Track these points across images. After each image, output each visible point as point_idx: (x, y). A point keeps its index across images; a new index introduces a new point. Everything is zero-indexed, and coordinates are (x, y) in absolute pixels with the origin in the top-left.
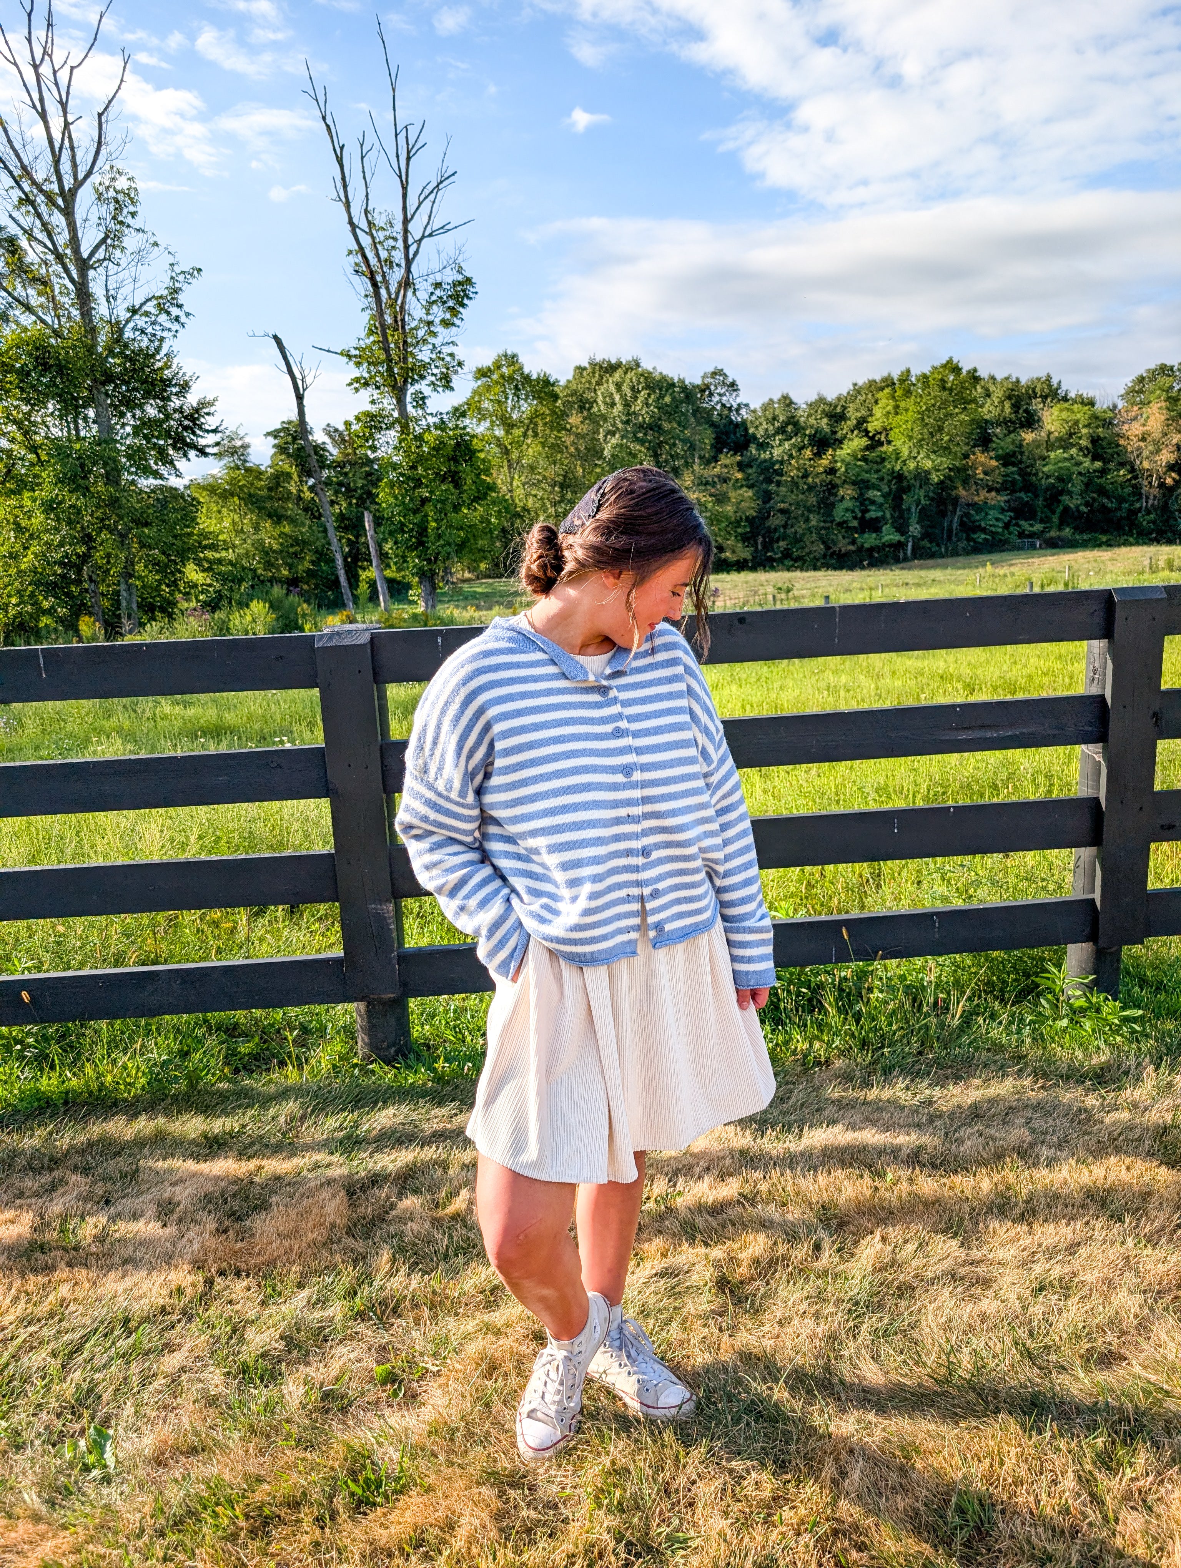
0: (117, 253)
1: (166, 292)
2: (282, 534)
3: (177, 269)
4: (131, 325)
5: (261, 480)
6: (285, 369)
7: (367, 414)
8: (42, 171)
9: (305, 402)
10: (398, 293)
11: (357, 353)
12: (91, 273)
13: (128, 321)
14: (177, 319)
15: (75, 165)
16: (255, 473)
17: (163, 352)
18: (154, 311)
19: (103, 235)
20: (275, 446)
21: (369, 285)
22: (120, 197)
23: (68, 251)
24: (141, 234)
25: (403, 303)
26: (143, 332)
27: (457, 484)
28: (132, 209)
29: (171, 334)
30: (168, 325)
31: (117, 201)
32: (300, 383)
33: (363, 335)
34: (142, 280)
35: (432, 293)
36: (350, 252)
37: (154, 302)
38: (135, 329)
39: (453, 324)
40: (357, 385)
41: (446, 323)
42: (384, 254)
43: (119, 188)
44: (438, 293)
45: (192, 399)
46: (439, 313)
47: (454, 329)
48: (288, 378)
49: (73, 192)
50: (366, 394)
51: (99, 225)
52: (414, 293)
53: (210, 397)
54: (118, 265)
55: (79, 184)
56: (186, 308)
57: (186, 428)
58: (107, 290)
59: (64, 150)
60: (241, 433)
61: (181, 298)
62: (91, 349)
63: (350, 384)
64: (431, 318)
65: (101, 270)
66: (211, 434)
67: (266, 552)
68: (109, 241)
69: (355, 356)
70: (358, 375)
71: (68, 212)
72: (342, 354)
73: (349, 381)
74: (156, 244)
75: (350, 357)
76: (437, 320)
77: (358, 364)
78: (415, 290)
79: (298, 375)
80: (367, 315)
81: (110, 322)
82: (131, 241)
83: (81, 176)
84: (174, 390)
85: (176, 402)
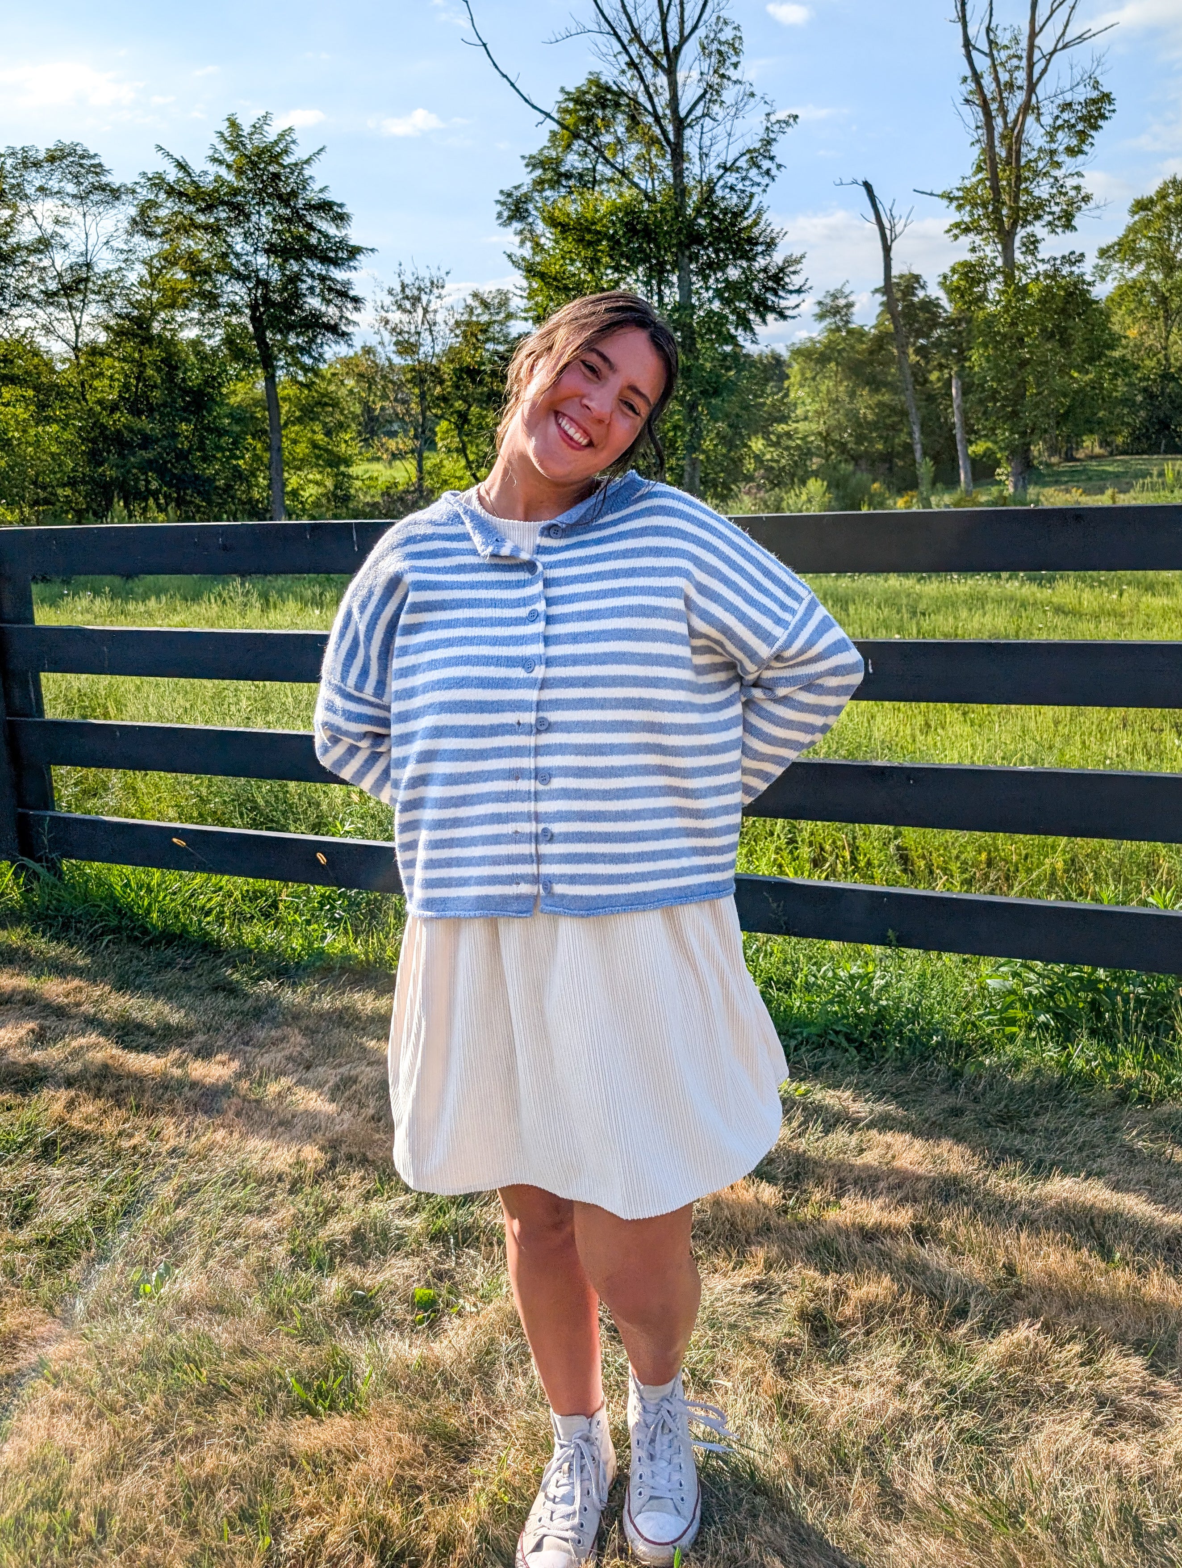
0: (716, 108)
1: (757, 145)
2: (880, 404)
3: (773, 119)
4: (721, 183)
5: (863, 342)
6: (873, 219)
7: (965, 264)
9: (892, 254)
10: (1016, 121)
11: (960, 194)
12: (688, 133)
13: (719, 179)
14: (768, 172)
15: (682, 22)
16: (857, 335)
17: (753, 208)
18: (745, 166)
19: (702, 91)
20: (882, 304)
21: (981, 115)
22: (723, 48)
23: (668, 112)
24: (738, 86)
25: (1021, 131)
26: (732, 188)
27: (1065, 341)
28: (734, 59)
29: (760, 189)
30: (758, 179)
31: (720, 53)
32: (887, 232)
33: (969, 172)
34: (737, 133)
35: (1057, 117)
36: (965, 79)
37: (748, 156)
38: (724, 187)
39: (1081, 152)
40: (955, 231)
41: (1072, 152)
42: (1004, 77)
43: (723, 39)
44: (1065, 116)
45: (778, 258)
46: (1064, 139)
47: (1081, 157)
48: (875, 227)
49: (678, 50)
50: (966, 240)
51: (700, 81)
52: (1038, 120)
53: (797, 254)
54: (714, 120)
55: (684, 39)
56: (778, 160)
57: (768, 289)
58: (701, 148)
59: (672, 8)
60: (847, 291)
61: (775, 149)
62: (679, 212)
63: (948, 231)
64: (1054, 146)
66: (795, 295)
67: (859, 423)
68: (708, 96)
69: (957, 198)
70: (958, 220)
71: (670, 72)
72: (942, 196)
73: (947, 227)
74: (752, 95)
75: (951, 199)
76: (1061, 148)
77: (960, 207)
78: (1039, 114)
79: (886, 224)
80: (976, 150)
81: (700, 181)
82: (729, 95)
84: (760, 248)
85: (761, 262)
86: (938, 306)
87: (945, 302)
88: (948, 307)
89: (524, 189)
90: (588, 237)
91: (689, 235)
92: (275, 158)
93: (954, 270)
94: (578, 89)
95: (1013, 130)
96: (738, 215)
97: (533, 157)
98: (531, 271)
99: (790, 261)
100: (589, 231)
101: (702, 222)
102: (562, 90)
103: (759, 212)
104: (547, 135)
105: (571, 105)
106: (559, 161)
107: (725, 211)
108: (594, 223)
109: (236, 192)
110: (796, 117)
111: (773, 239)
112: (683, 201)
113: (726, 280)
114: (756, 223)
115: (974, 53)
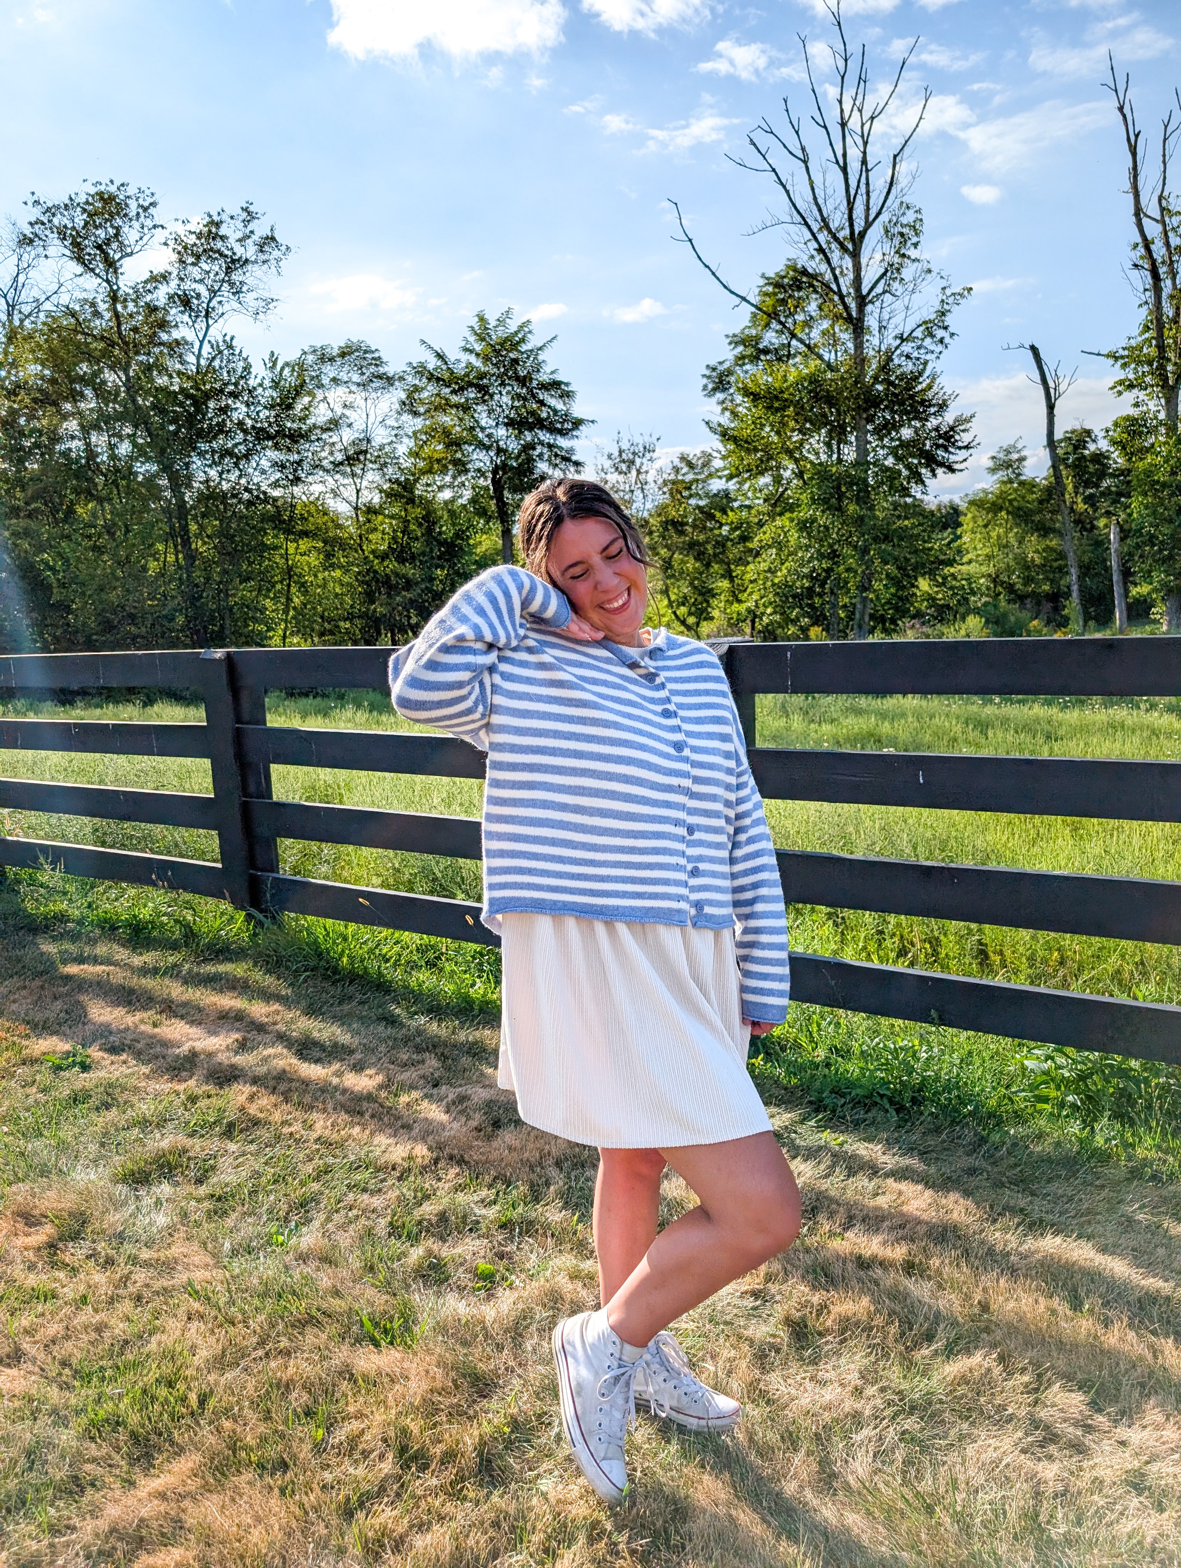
0: (896, 285)
1: (933, 317)
2: (1048, 549)
3: (948, 292)
4: (899, 352)
5: (1033, 493)
6: (1039, 380)
7: (1127, 418)
8: (838, 220)
9: (1056, 411)
11: (1126, 353)
12: (869, 308)
13: (897, 348)
14: (942, 341)
15: (868, 209)
16: (1030, 486)
17: (927, 373)
18: (921, 336)
19: (883, 270)
21: (1150, 279)
22: (905, 230)
24: (917, 264)
26: (908, 357)
28: (914, 240)
29: (934, 356)
30: (932, 347)
31: (902, 235)
32: (1052, 391)
33: (1135, 331)
34: (914, 306)
36: (1135, 246)
37: (924, 327)
38: (901, 355)
40: (1119, 388)
42: (1175, 242)
43: (905, 222)
45: (949, 417)
48: (1041, 388)
49: (862, 234)
50: (1130, 396)
51: (882, 261)
53: (967, 414)
54: (894, 295)
55: (868, 225)
56: (951, 329)
57: (938, 446)
58: (880, 321)
59: (859, 197)
60: (1020, 446)
61: (949, 320)
62: (859, 379)
63: (1112, 388)
65: (878, 304)
66: (963, 451)
67: (1026, 566)
68: (889, 275)
69: (1122, 357)
70: (1123, 377)
71: (855, 255)
72: (1108, 356)
73: (1111, 384)
74: (929, 271)
75: (1116, 359)
77: (1124, 366)
79: (1051, 384)
80: (1144, 311)
81: (879, 351)
82: (908, 272)
83: (871, 218)
84: (932, 410)
85: (933, 422)
86: (1109, 458)
87: (1115, 454)
88: (1117, 458)
89: (728, 364)
90: (776, 405)
91: (866, 401)
92: (515, 346)
93: (1116, 424)
94: (777, 274)
96: (915, 378)
97: (735, 336)
98: (725, 435)
99: (960, 421)
100: (777, 398)
101: (880, 387)
102: (763, 276)
103: (933, 378)
104: (748, 316)
105: (770, 289)
106: (759, 339)
107: (901, 377)
108: (782, 392)
109: (482, 376)
110: (970, 289)
111: (944, 401)
112: (863, 368)
113: (899, 439)
114: (930, 387)
115: (1145, 221)
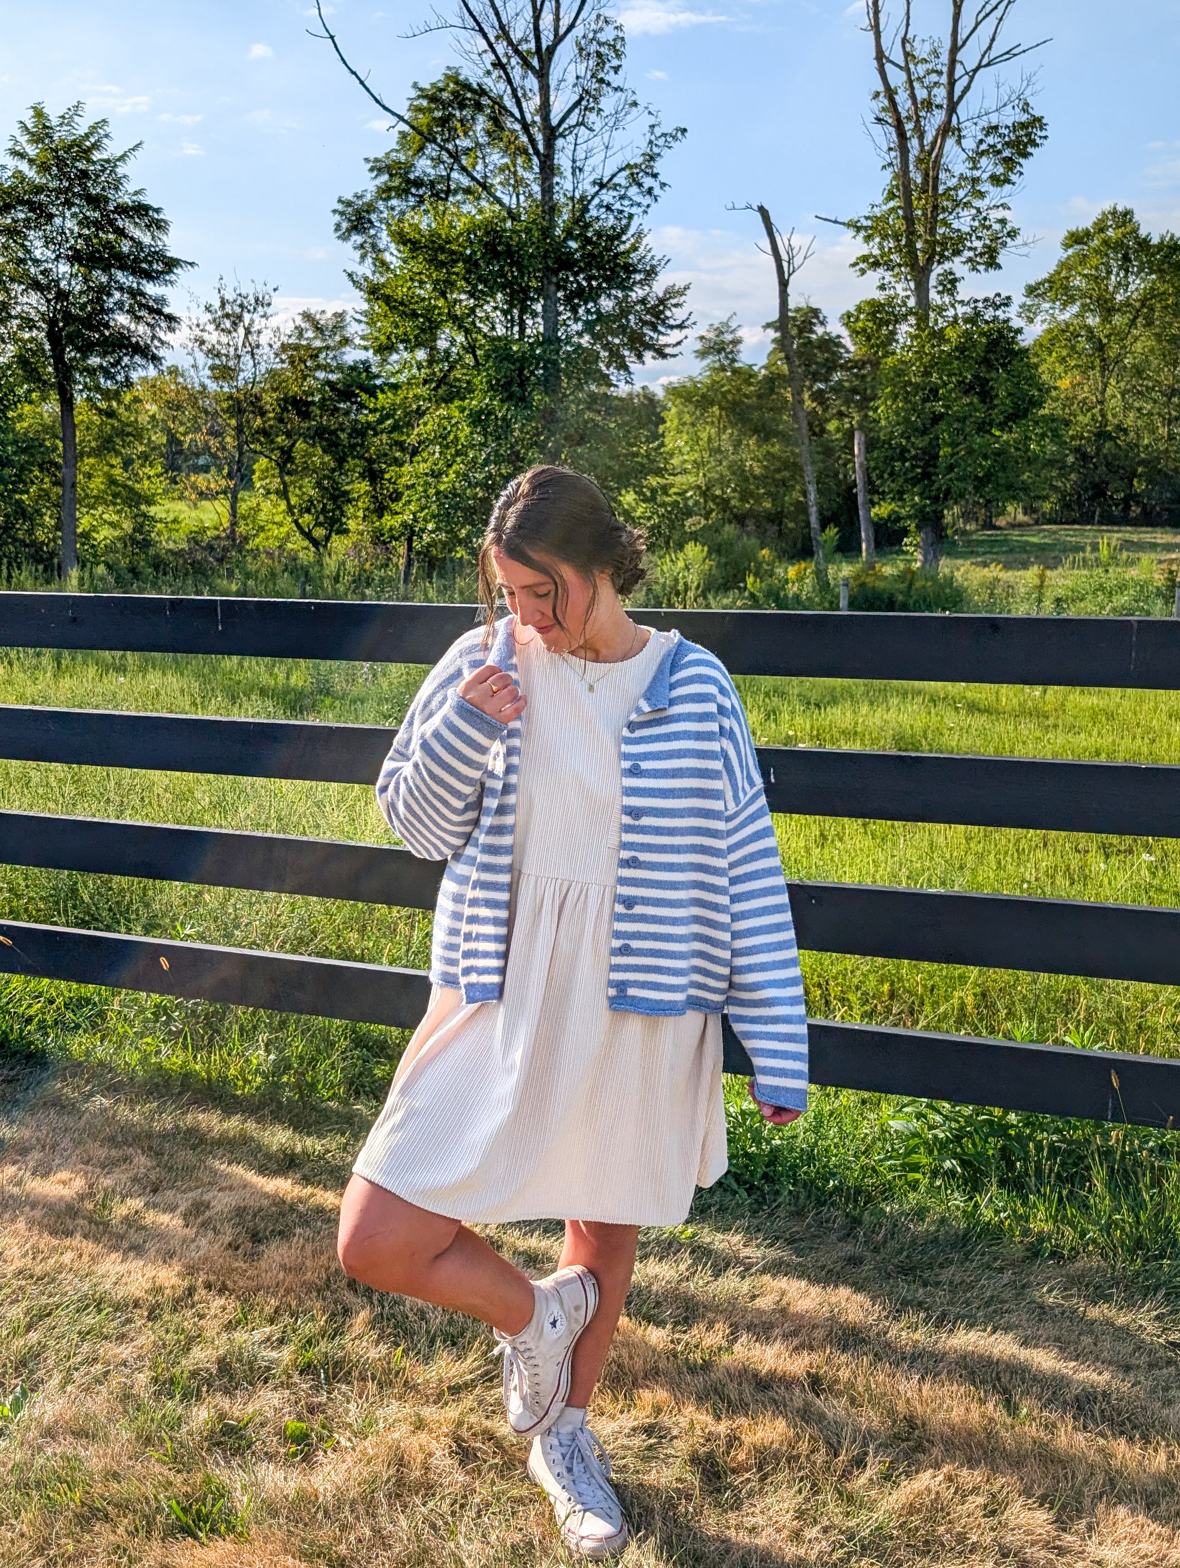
0: (593, 117)
1: (638, 160)
2: (769, 455)
3: (658, 132)
4: (596, 201)
5: (751, 384)
6: (768, 247)
7: (872, 303)
8: (520, 29)
9: (789, 290)
10: (934, 143)
11: (869, 223)
12: (560, 143)
13: (593, 197)
14: (650, 191)
15: (557, 19)
16: (745, 375)
17: (632, 230)
18: (624, 183)
19: (577, 98)
20: (774, 341)
21: (894, 136)
22: (603, 50)
23: (537, 119)
24: (619, 94)
25: (939, 155)
26: (608, 208)
27: (986, 395)
28: (615, 62)
29: (640, 210)
30: (638, 199)
31: (599, 55)
32: (785, 264)
33: (879, 199)
34: (616, 145)
35: (981, 141)
36: (877, 95)
37: (627, 172)
38: (600, 206)
39: (1008, 181)
40: (862, 265)
41: (996, 180)
42: (921, 94)
43: (603, 40)
44: (991, 140)
45: (659, 287)
46: (988, 166)
47: (1007, 187)
48: (771, 258)
49: (551, 50)
50: (875, 276)
51: (575, 85)
52: (959, 142)
53: (680, 284)
54: (591, 130)
55: (559, 39)
56: (661, 178)
57: (645, 323)
58: (574, 161)
60: (733, 325)
61: (659, 166)
62: (546, 232)
63: (854, 265)
64: (977, 173)
65: (571, 138)
66: (676, 331)
67: (745, 477)
68: (584, 103)
69: (866, 228)
70: (866, 252)
71: (542, 75)
72: (848, 225)
73: (853, 260)
74: (635, 104)
75: (858, 229)
76: (985, 176)
77: (868, 238)
78: (960, 137)
79: (784, 255)
80: (888, 175)
81: (572, 198)
82: (608, 103)
83: (562, 31)
84: (638, 277)
85: (638, 293)
86: (839, 345)
87: (847, 342)
88: (851, 346)
89: (368, 197)
90: (442, 257)
91: (558, 260)
92: (84, 154)
93: (859, 309)
94: (433, 85)
95: (930, 153)
96: (616, 236)
97: (377, 160)
98: (374, 292)
99: (672, 292)
100: (442, 249)
101: (573, 245)
102: (416, 86)
103: (639, 235)
105: (425, 103)
106: (410, 167)
107: (599, 234)
108: (449, 242)
109: (37, 190)
110: (684, 131)
111: (653, 267)
112: (552, 220)
113: (598, 312)
114: (635, 248)
115: (888, 67)
